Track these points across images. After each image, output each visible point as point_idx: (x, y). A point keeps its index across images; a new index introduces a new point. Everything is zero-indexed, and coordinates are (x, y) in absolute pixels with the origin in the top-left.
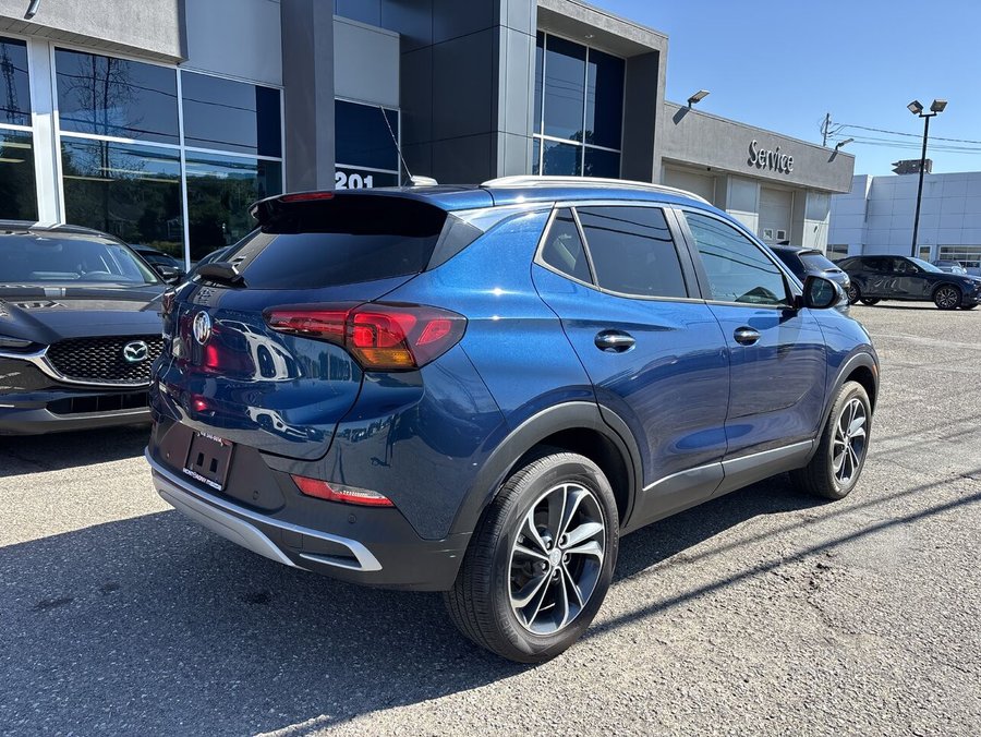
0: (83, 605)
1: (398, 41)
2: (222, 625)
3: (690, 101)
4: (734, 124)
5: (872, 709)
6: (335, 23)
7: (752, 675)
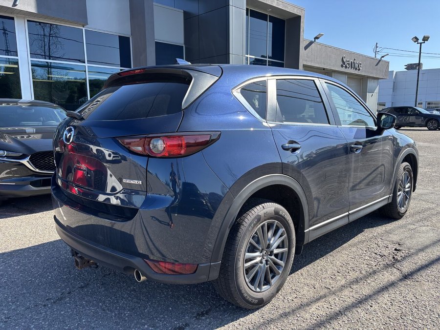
0: (52, 276)
1: (183, 14)
2: (118, 284)
3: (315, 38)
4: (335, 48)
5: (433, 318)
6: (154, 6)
7: (374, 303)
